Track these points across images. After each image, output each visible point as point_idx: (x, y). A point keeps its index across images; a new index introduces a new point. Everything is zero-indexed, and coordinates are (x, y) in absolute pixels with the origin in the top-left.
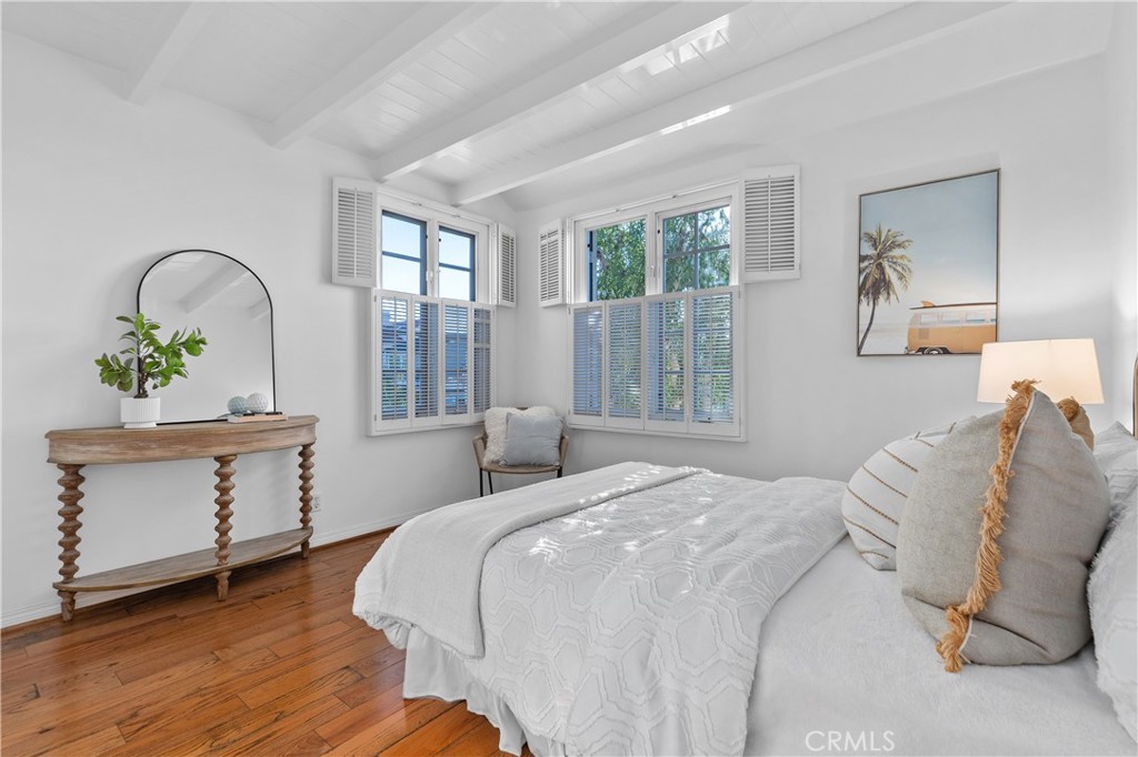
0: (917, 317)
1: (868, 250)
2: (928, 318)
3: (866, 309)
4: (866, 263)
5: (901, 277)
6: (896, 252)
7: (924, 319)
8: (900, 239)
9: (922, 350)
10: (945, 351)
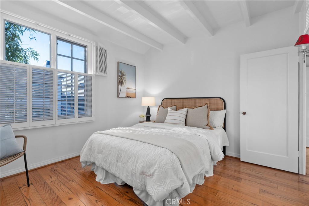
0: (127, 90)
1: (120, 74)
2: (128, 90)
3: (120, 87)
4: (119, 77)
5: (125, 82)
6: (124, 76)
7: (128, 91)
8: (125, 74)
9: (128, 97)
10: (130, 97)
